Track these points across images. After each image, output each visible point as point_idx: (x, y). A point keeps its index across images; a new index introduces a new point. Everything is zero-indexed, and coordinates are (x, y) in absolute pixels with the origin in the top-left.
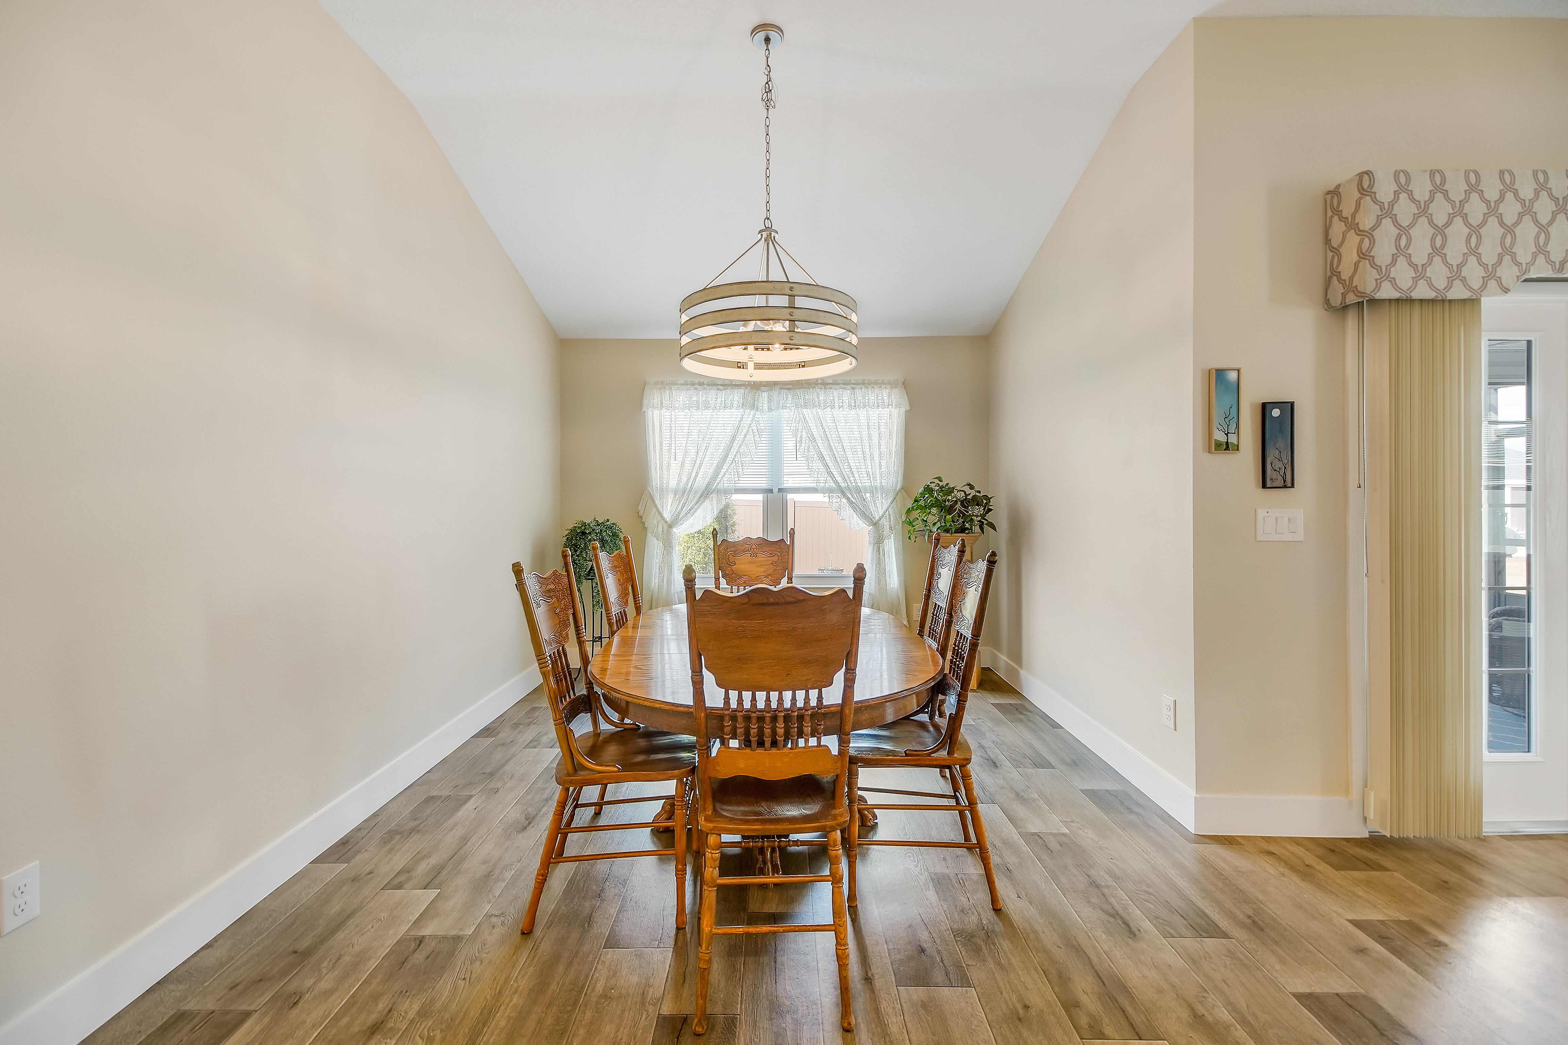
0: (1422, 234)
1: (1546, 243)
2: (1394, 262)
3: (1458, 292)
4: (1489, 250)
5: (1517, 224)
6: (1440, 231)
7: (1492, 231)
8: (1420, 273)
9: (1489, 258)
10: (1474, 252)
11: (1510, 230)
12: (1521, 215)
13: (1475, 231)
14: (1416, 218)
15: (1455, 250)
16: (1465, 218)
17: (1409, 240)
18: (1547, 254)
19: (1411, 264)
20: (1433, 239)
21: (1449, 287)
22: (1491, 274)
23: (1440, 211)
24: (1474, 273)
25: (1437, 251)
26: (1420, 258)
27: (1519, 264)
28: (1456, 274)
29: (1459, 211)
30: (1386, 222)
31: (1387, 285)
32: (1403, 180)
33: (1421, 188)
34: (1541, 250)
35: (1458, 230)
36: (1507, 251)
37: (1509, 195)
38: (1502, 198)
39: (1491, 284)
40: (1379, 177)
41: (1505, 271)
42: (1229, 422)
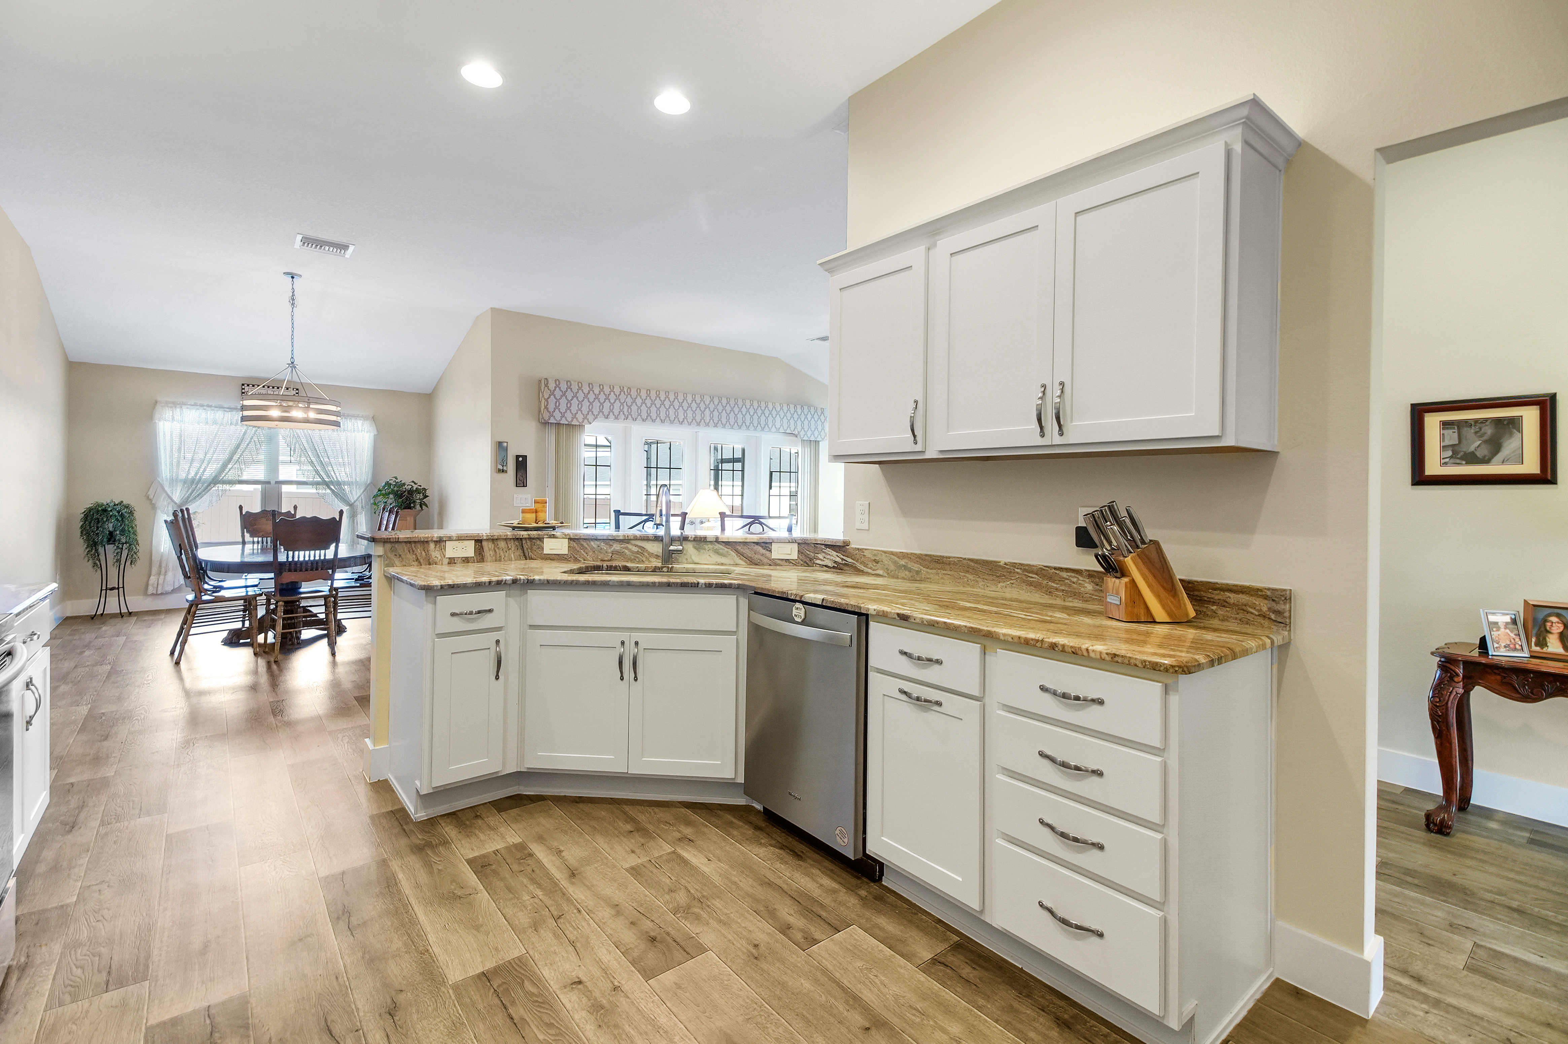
0: (563, 402)
1: (602, 409)
2: (554, 411)
3: (575, 422)
4: (585, 409)
5: (593, 402)
6: (569, 402)
7: (586, 403)
8: (563, 415)
9: (585, 412)
10: (580, 410)
11: (591, 403)
12: (595, 399)
13: (580, 403)
14: (562, 396)
15: (574, 409)
16: (577, 398)
17: (559, 404)
18: (603, 412)
19: (560, 412)
20: (567, 404)
21: (572, 421)
22: (585, 418)
23: (569, 395)
24: (580, 417)
25: (568, 408)
26: (563, 410)
27: (594, 415)
28: (574, 417)
29: (575, 396)
30: (552, 397)
31: (552, 418)
32: (557, 383)
33: (564, 386)
34: (601, 411)
35: (575, 402)
36: (590, 411)
37: (591, 392)
38: (589, 393)
39: (586, 421)
40: (550, 380)
41: (590, 417)
42: (504, 462)
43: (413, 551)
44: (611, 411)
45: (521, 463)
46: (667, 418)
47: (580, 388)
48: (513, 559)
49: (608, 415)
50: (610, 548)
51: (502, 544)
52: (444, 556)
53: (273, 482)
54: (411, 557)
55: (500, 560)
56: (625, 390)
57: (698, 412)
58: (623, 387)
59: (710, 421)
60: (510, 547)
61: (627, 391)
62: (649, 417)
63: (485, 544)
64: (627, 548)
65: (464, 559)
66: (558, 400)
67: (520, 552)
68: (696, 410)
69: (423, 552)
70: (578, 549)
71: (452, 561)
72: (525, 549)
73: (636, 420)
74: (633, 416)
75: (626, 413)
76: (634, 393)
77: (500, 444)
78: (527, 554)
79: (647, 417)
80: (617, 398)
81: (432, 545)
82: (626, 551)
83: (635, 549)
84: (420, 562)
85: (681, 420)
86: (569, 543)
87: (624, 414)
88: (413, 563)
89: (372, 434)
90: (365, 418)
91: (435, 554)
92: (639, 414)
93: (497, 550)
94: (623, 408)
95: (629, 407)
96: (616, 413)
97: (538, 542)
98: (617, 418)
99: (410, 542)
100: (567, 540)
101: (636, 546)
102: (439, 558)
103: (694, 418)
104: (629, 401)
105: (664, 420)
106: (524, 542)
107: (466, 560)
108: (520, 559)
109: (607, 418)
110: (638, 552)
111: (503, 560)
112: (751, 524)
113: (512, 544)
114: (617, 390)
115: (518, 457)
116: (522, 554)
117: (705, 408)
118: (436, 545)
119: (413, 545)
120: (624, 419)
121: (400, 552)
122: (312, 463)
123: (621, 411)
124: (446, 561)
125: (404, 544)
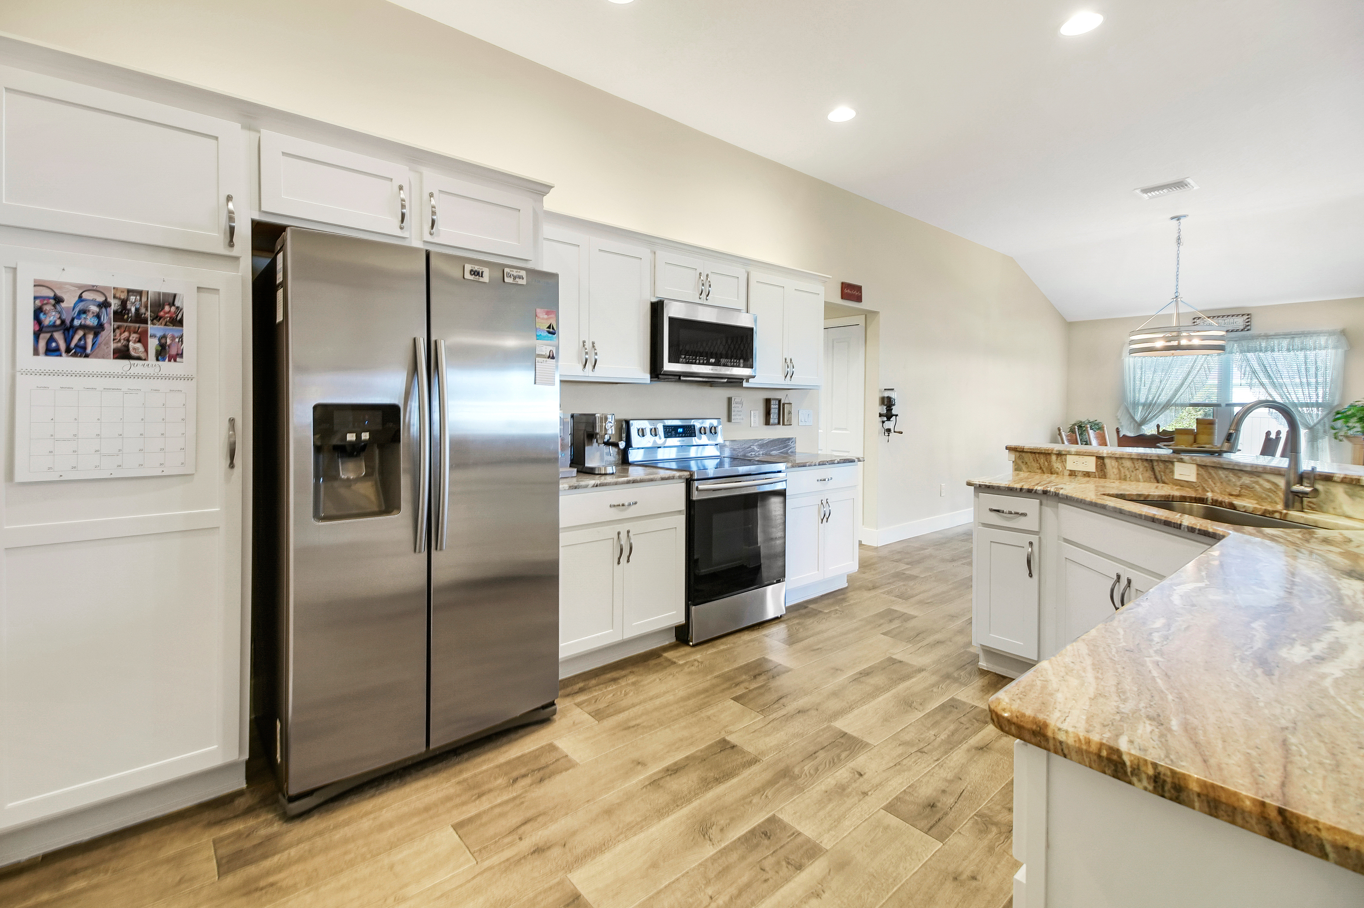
43: (1037, 461)
48: (1141, 480)
50: (1239, 480)
51: (1128, 464)
52: (1065, 468)
53: (1224, 405)
54: (1035, 465)
55: (1125, 479)
60: (1137, 467)
63: (1107, 461)
64: (1257, 483)
65: (1085, 473)
67: (1149, 474)
69: (1046, 463)
70: (1206, 478)
71: (1073, 474)
72: (1156, 471)
78: (1157, 477)
81: (1054, 457)
82: (1257, 487)
83: (1267, 485)
84: (1043, 470)
86: (1198, 470)
88: (1036, 471)
91: (1057, 465)
93: (1122, 469)
97: (1170, 466)
99: (1035, 453)
100: (1195, 466)
101: (1268, 481)
102: (1061, 469)
106: (1155, 464)
107: (1087, 474)
110: (1270, 490)
111: (1128, 479)
113: (1139, 464)
118: (1058, 458)
119: (1037, 455)
124: (1067, 473)
125: (1029, 454)
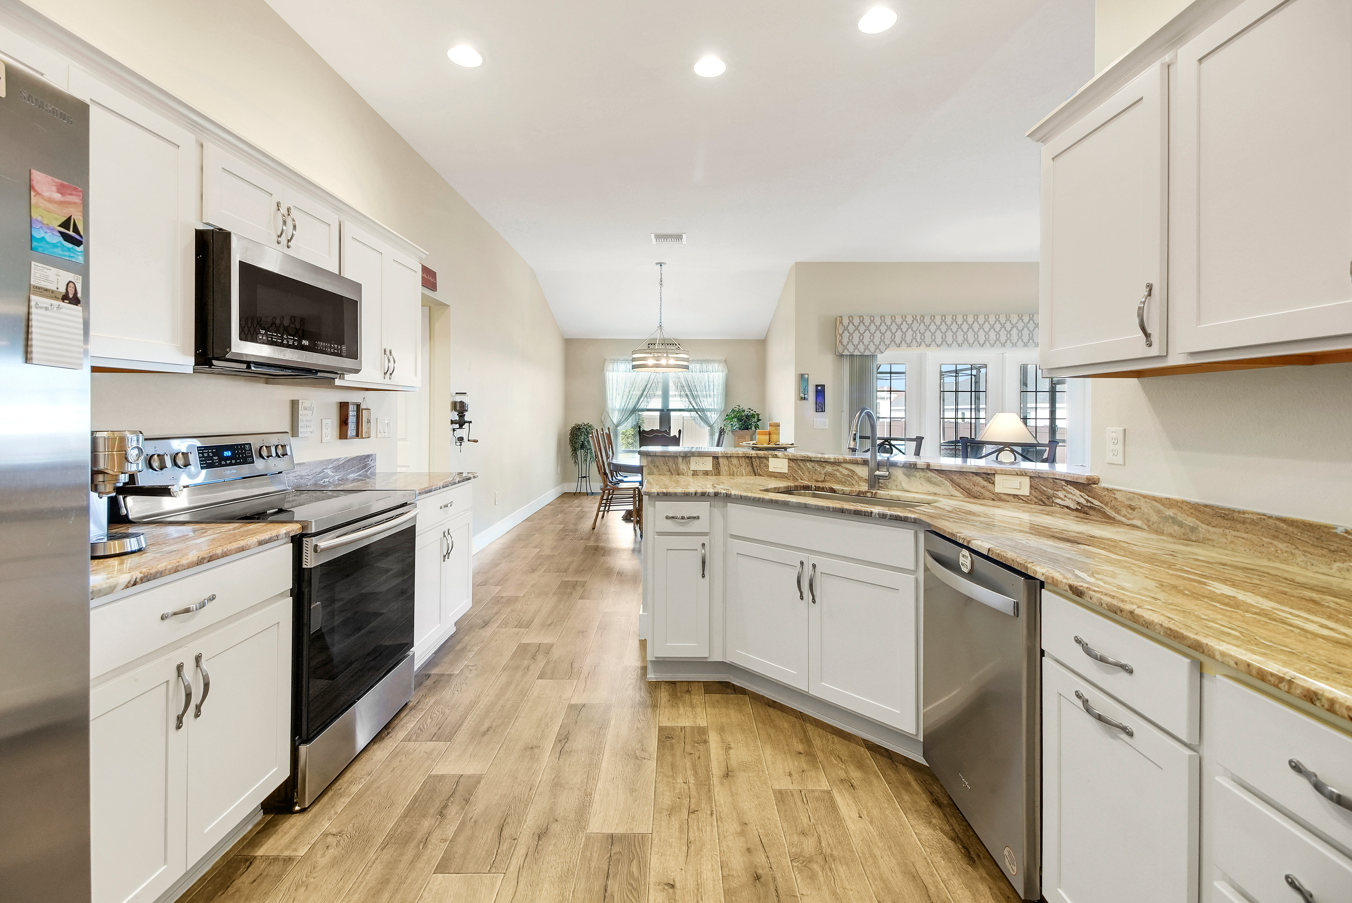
0: (856, 336)
1: (894, 338)
2: (848, 344)
3: (867, 353)
4: (877, 340)
5: (885, 333)
6: (862, 335)
7: (878, 335)
8: (856, 347)
9: (877, 343)
10: (872, 341)
11: (883, 334)
12: (886, 330)
13: (873, 335)
14: (855, 330)
15: (866, 340)
16: (869, 331)
17: (853, 337)
18: (895, 342)
19: (853, 344)
20: (860, 337)
21: (865, 351)
22: (877, 347)
23: (862, 329)
24: (872, 347)
25: (861, 341)
26: (856, 342)
27: (886, 345)
28: (867, 348)
29: (868, 329)
30: (846, 332)
31: (846, 351)
32: (851, 319)
33: (856, 321)
34: (893, 340)
35: (867, 334)
36: (882, 341)
37: (883, 324)
38: (881, 325)
39: (878, 350)
40: (844, 318)
41: (882, 347)
42: (805, 391)
43: (667, 464)
44: (903, 339)
45: (820, 392)
46: (966, 342)
47: (872, 322)
48: (744, 474)
49: (900, 344)
50: (823, 469)
51: (735, 461)
52: (689, 469)
53: (665, 410)
54: (665, 468)
55: (733, 475)
56: (918, 318)
57: (1003, 333)
58: (916, 316)
59: (1018, 341)
60: (741, 464)
61: (920, 319)
62: (944, 343)
63: (720, 460)
64: (838, 470)
65: (704, 472)
66: (851, 334)
67: (750, 469)
68: (1000, 331)
69: (674, 465)
70: (796, 469)
71: (695, 473)
72: (755, 466)
73: (929, 346)
74: (927, 343)
75: (919, 340)
76: (927, 321)
77: (802, 376)
78: (756, 471)
79: (942, 342)
80: (910, 326)
81: (680, 460)
82: (838, 473)
83: (846, 472)
84: (671, 473)
85: (982, 342)
86: (789, 463)
87: (916, 341)
88: (667, 473)
89: (725, 374)
90: (720, 362)
91: (683, 467)
92: (934, 340)
93: (731, 466)
94: (916, 336)
95: (922, 334)
96: (908, 341)
97: (765, 461)
98: (909, 346)
99: (664, 456)
100: (787, 460)
101: (847, 469)
102: (686, 470)
103: (997, 340)
104: (922, 328)
105: (962, 344)
106: (754, 460)
107: (706, 473)
108: (750, 475)
109: (899, 346)
110: (848, 476)
111: (735, 475)
112: (1000, 451)
113: (743, 461)
114: (909, 319)
115: (817, 386)
116: (752, 471)
117: (1012, 328)
118: (683, 459)
119: (667, 459)
120: (917, 346)
121: (658, 463)
122: (687, 395)
123: (914, 338)
124: (691, 473)
125: (660, 458)
